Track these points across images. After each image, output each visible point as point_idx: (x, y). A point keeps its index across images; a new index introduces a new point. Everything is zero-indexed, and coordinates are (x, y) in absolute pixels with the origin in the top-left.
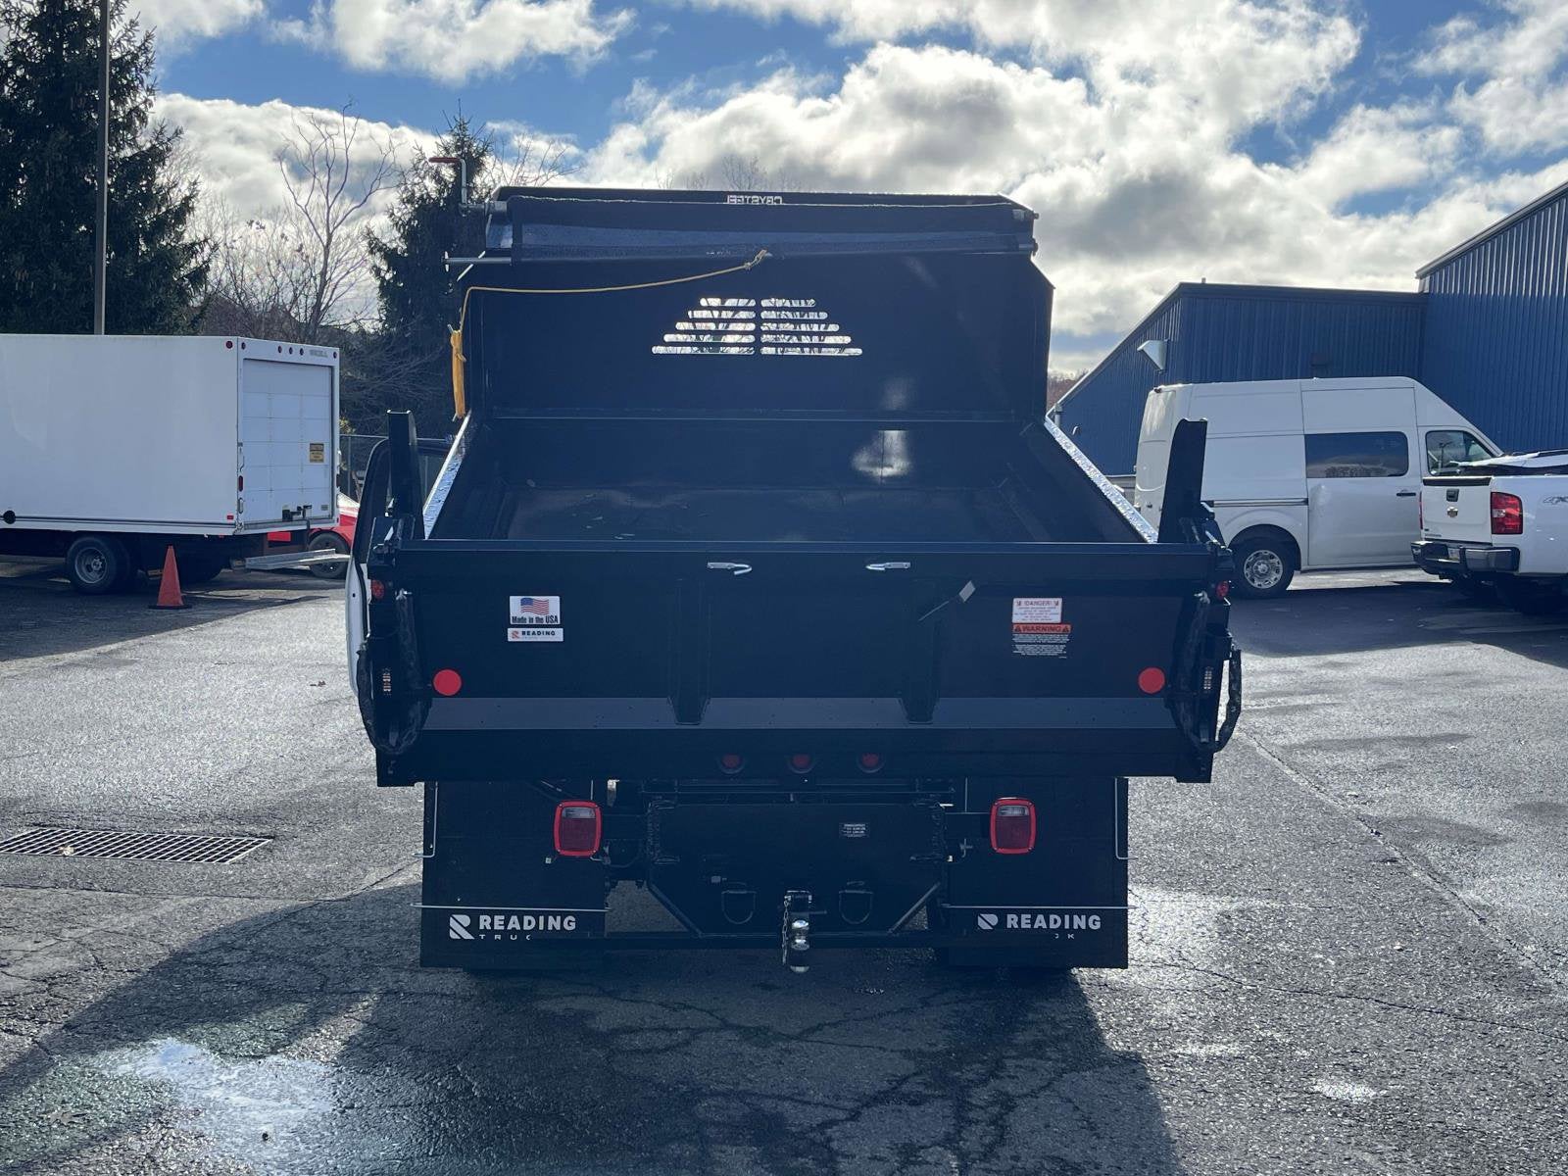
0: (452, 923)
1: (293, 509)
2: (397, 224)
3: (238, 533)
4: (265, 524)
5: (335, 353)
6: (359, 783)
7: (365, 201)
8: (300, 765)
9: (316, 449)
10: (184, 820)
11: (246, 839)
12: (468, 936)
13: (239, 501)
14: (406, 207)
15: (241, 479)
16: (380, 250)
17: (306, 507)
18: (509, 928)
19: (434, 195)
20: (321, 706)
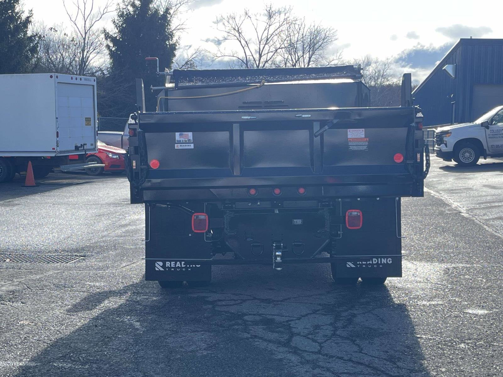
0: (156, 265)
1: (79, 145)
2: (116, 26)
3: (57, 155)
4: (69, 152)
5: (94, 80)
6: (115, 240)
7: (101, 18)
8: (91, 235)
9: (88, 120)
10: (50, 252)
11: (74, 257)
12: (162, 269)
13: (57, 142)
14: (120, 19)
15: (57, 133)
16: (110, 38)
17: (84, 144)
18: (177, 266)
19: (132, 13)
20: (97, 217)
